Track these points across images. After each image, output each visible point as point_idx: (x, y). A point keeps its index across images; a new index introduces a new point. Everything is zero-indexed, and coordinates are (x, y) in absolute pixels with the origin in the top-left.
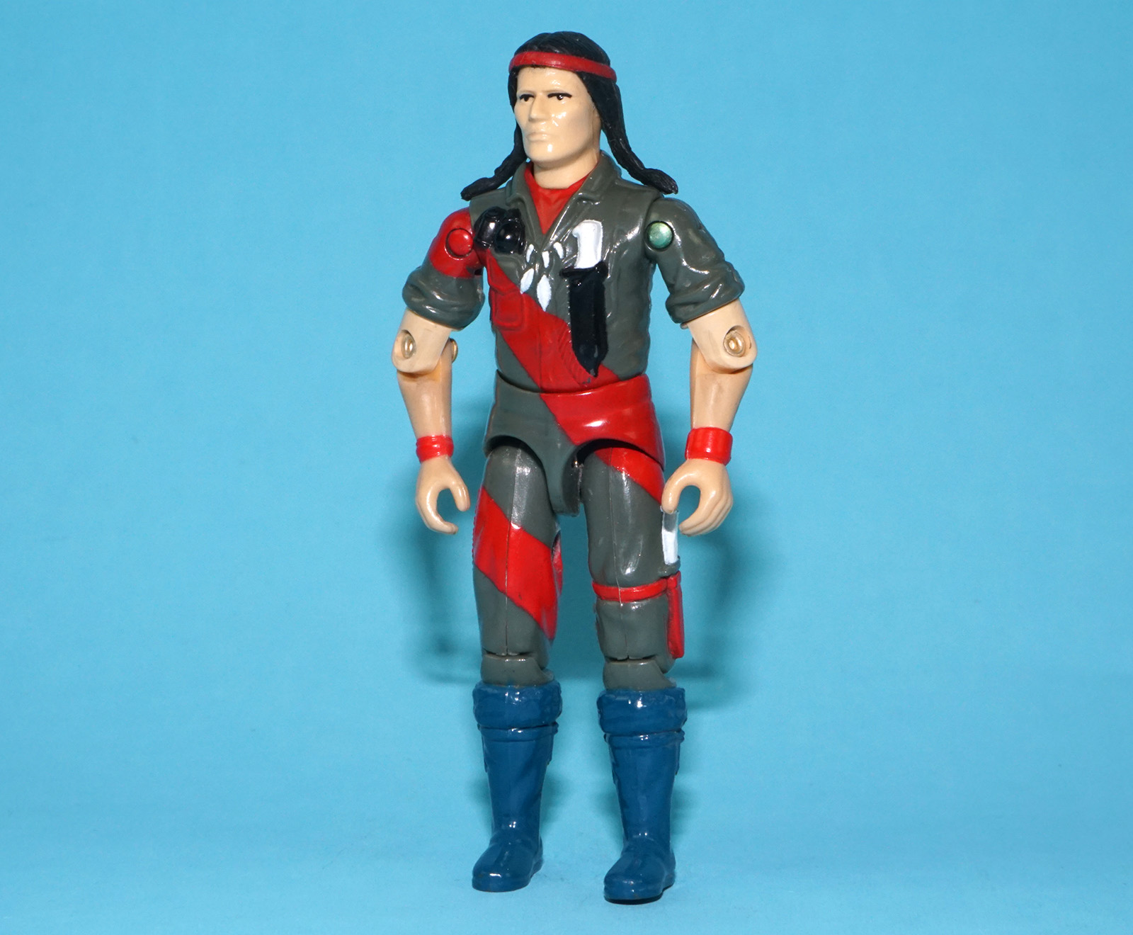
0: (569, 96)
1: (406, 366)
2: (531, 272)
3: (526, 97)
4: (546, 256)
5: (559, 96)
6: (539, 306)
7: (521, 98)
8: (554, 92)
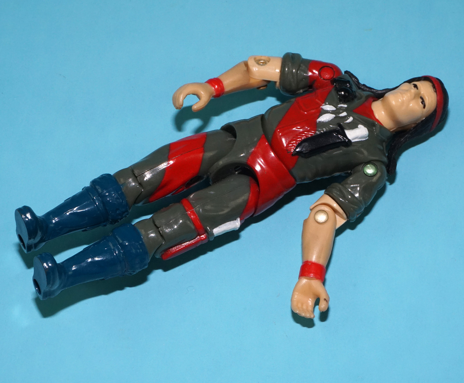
0: (424, 107)
1: (251, 63)
2: (334, 109)
3: (415, 86)
4: (344, 114)
5: (423, 102)
6: (318, 117)
7: (414, 84)
8: (424, 99)
